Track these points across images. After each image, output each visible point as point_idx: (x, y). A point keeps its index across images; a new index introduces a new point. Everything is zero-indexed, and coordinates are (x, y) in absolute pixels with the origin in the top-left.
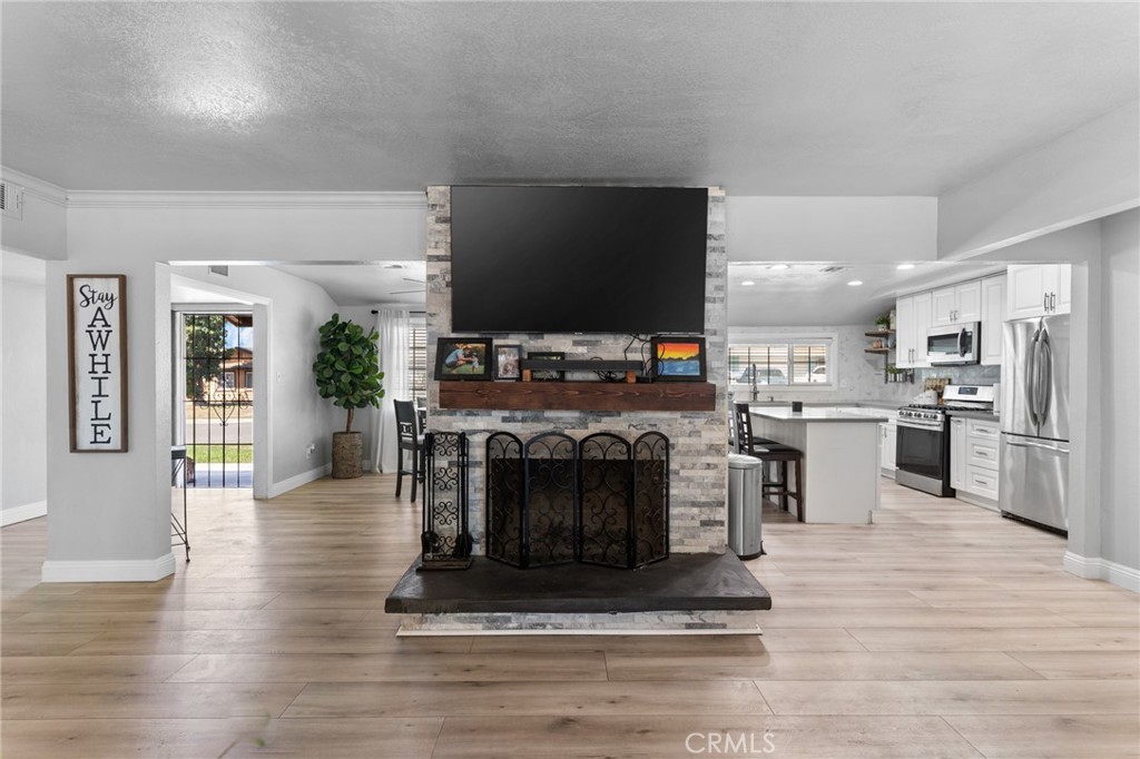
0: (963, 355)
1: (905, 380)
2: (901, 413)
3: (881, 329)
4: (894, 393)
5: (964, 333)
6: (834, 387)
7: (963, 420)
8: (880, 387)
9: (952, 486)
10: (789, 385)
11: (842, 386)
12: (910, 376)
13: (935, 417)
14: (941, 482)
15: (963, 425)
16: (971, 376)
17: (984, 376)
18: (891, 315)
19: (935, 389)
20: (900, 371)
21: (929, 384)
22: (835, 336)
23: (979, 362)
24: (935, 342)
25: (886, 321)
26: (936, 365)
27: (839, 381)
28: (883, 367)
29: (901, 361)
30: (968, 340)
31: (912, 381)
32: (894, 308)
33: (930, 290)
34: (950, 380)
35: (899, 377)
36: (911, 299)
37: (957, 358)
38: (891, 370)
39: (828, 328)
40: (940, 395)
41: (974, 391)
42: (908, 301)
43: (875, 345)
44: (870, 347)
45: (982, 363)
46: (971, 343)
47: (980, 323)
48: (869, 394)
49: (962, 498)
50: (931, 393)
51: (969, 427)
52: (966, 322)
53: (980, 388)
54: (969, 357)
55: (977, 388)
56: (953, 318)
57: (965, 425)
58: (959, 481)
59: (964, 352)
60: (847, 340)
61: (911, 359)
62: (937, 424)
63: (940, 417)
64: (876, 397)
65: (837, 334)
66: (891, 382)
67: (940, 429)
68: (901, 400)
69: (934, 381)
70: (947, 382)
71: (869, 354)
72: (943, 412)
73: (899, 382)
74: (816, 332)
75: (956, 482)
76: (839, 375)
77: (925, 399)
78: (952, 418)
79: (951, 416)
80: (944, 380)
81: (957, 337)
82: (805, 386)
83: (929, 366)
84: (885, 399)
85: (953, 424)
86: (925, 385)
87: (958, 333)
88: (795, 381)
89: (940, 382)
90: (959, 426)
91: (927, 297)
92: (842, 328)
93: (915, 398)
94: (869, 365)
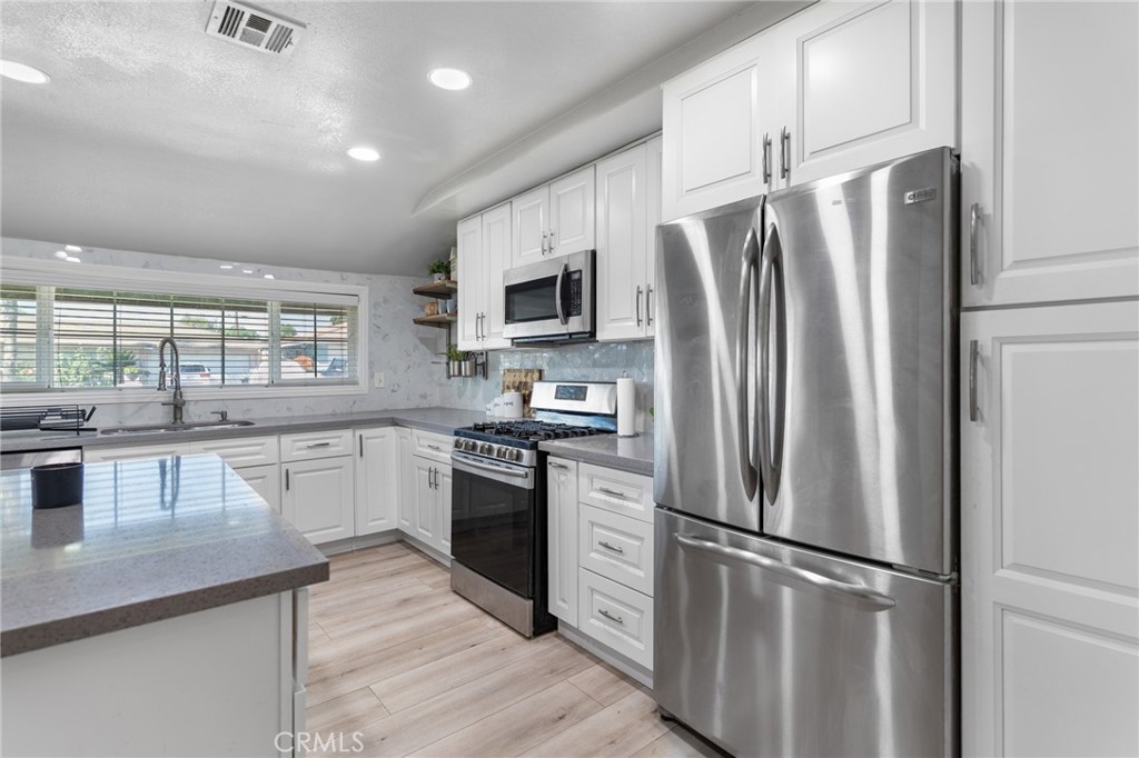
0: (565, 322)
1: (474, 373)
2: (457, 445)
3: (438, 280)
4: (460, 397)
5: (567, 275)
6: (363, 387)
7: (571, 464)
8: (441, 385)
9: (551, 610)
10: (272, 384)
11: (377, 384)
12: (479, 364)
13: (519, 457)
14: (530, 603)
15: (571, 476)
16: (573, 366)
17: (595, 364)
18: (452, 257)
19: (518, 389)
20: (467, 355)
21: (510, 379)
22: (364, 292)
23: (593, 333)
24: (517, 298)
25: (445, 267)
26: (519, 343)
27: (372, 376)
28: (445, 350)
29: (467, 339)
30: (574, 289)
31: (485, 375)
32: (453, 244)
33: (507, 199)
34: (540, 372)
35: (466, 366)
36: (479, 218)
37: (551, 327)
38: (455, 356)
39: (352, 275)
40: (526, 400)
41: (580, 394)
42: (475, 223)
43: (428, 311)
44: (421, 316)
45: (600, 336)
46: (579, 294)
47: (594, 254)
48: (424, 397)
49: (569, 635)
50: (513, 396)
51: (584, 481)
52: (570, 249)
53: (592, 389)
54: (576, 324)
55: (586, 387)
56: (546, 247)
57: (575, 478)
58: (564, 601)
59: (567, 314)
60: (386, 301)
61: (480, 334)
62: (521, 471)
63: (527, 456)
64: (435, 401)
65: (366, 288)
66: (454, 376)
67: (527, 484)
68: (470, 408)
69: (518, 374)
70: (537, 375)
71: (421, 327)
72: (534, 446)
73: (466, 376)
74: (327, 281)
75: (560, 603)
76: (371, 364)
77: (502, 408)
78: (550, 459)
79: (548, 453)
80: (532, 371)
81: (555, 284)
82: (306, 385)
83: (508, 344)
84: (448, 406)
85: (552, 473)
86: (504, 382)
87: (557, 276)
88: (284, 376)
89: (526, 376)
90: (563, 478)
91: (502, 212)
92: (373, 277)
93: (488, 406)
94: (423, 347)
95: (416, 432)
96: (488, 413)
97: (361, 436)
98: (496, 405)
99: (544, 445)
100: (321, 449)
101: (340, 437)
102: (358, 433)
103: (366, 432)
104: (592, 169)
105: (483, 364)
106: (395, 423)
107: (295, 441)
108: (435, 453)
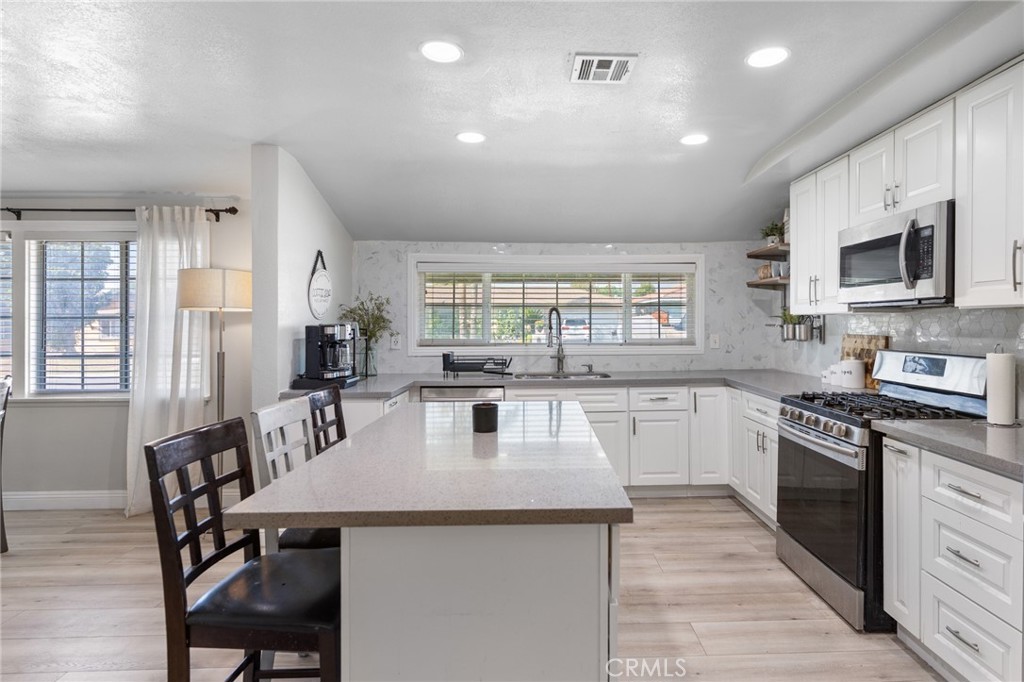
0: (912, 285)
1: (810, 337)
2: (783, 412)
3: (771, 243)
4: (795, 360)
5: (915, 232)
6: (700, 347)
7: (913, 450)
8: (776, 347)
9: (887, 610)
10: (625, 343)
11: (712, 345)
12: (816, 329)
13: (848, 433)
14: (860, 593)
15: (912, 464)
16: (931, 331)
17: (959, 333)
18: (786, 218)
19: (859, 356)
20: (801, 319)
21: (850, 345)
22: (700, 259)
23: (950, 299)
24: (855, 261)
25: (778, 229)
26: (858, 308)
27: (707, 338)
28: (779, 312)
29: (800, 303)
30: (922, 247)
31: (822, 339)
32: (785, 205)
33: (844, 153)
34: (886, 340)
35: (801, 330)
36: (813, 178)
37: (897, 292)
38: (787, 319)
39: (691, 245)
40: (868, 369)
41: (937, 368)
42: (808, 183)
43: (761, 274)
44: (755, 279)
45: (959, 302)
46: (930, 253)
47: (952, 204)
48: (758, 358)
49: (911, 644)
50: (852, 364)
51: (928, 473)
52: (920, 202)
53: (951, 363)
54: (926, 288)
55: (946, 360)
56: (890, 202)
57: (917, 466)
58: (903, 603)
59: (914, 276)
60: (721, 266)
61: (813, 299)
62: (851, 450)
63: (858, 434)
64: (770, 364)
65: (703, 256)
66: (788, 339)
67: (858, 464)
68: (806, 373)
69: (859, 341)
70: (882, 342)
71: (756, 290)
72: (866, 424)
73: (800, 340)
74: (669, 253)
75: (898, 604)
76: (707, 326)
77: (839, 377)
78: (885, 440)
79: (885, 435)
80: (876, 337)
81: (898, 243)
82: (651, 345)
83: (844, 309)
84: (783, 369)
85: (887, 456)
86: (843, 348)
87: (901, 234)
88: (634, 337)
89: (869, 343)
90: (902, 465)
91: (840, 167)
92: (709, 244)
93: (824, 373)
94: (757, 309)
95: (746, 394)
96: (823, 380)
97: (695, 394)
98: (832, 373)
99: (880, 425)
100: (661, 403)
101: (677, 393)
102: (693, 390)
103: (700, 391)
104: (951, 104)
105: (820, 328)
106: (726, 383)
107: (640, 394)
108: (763, 417)
